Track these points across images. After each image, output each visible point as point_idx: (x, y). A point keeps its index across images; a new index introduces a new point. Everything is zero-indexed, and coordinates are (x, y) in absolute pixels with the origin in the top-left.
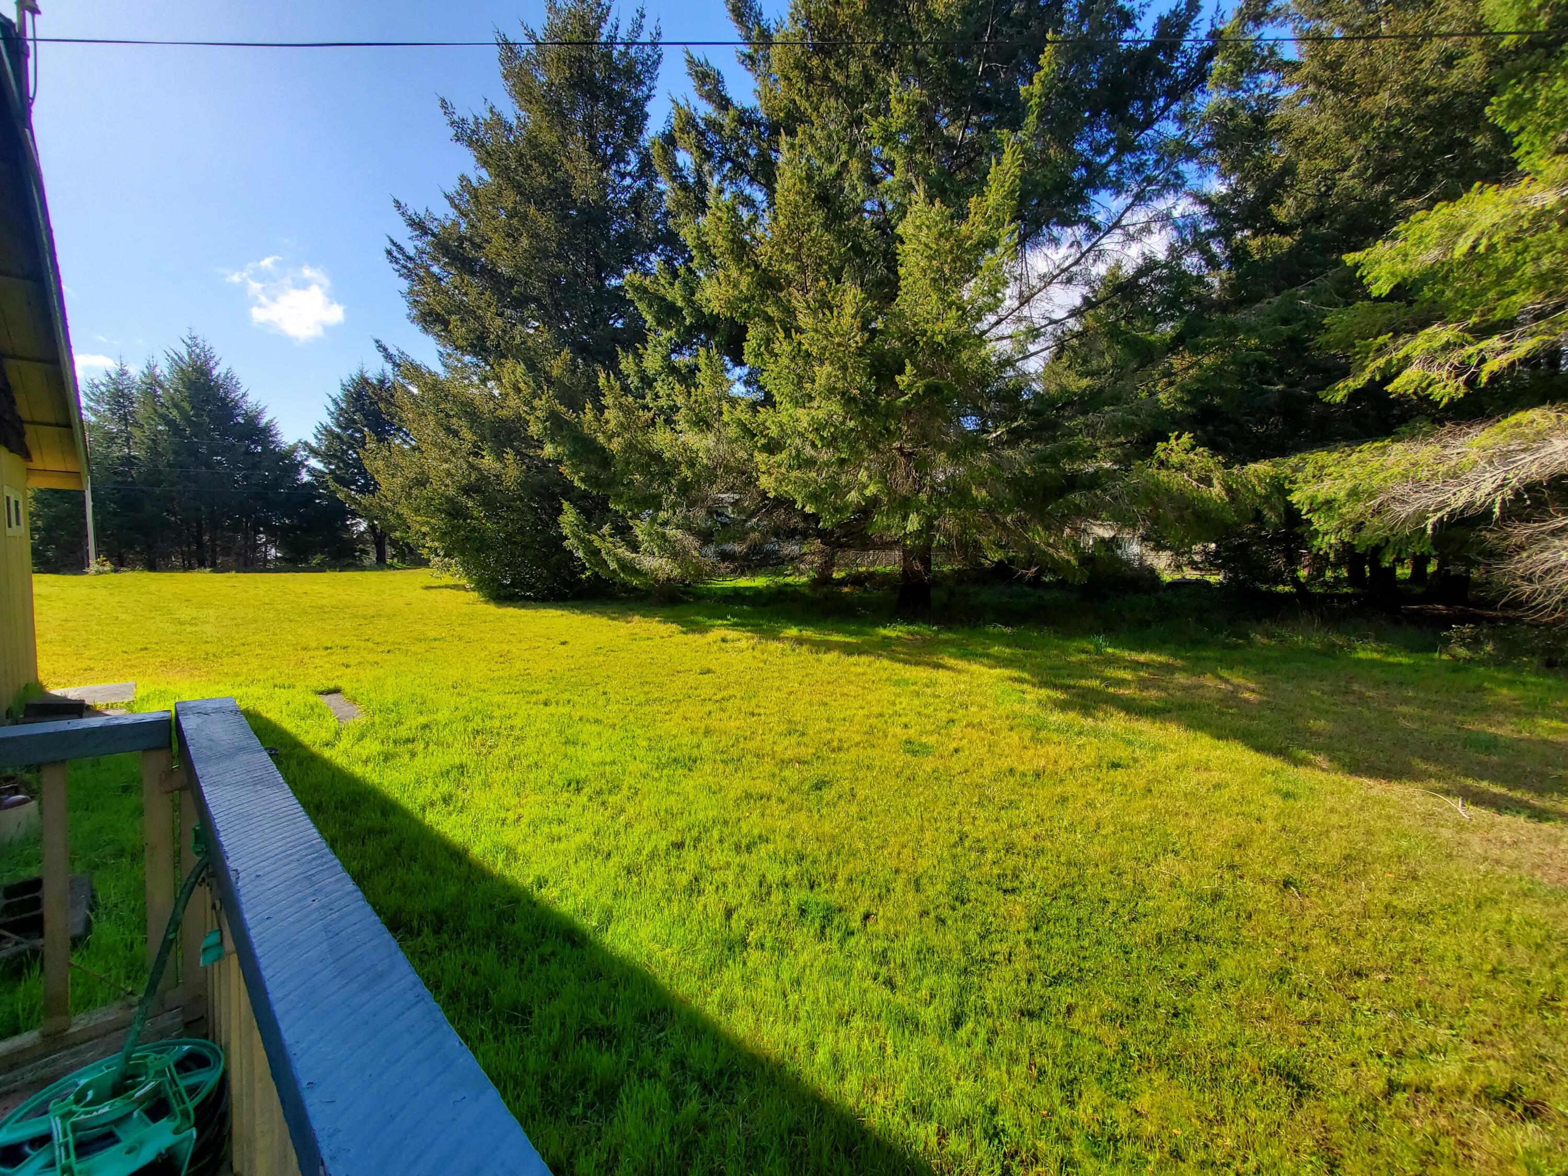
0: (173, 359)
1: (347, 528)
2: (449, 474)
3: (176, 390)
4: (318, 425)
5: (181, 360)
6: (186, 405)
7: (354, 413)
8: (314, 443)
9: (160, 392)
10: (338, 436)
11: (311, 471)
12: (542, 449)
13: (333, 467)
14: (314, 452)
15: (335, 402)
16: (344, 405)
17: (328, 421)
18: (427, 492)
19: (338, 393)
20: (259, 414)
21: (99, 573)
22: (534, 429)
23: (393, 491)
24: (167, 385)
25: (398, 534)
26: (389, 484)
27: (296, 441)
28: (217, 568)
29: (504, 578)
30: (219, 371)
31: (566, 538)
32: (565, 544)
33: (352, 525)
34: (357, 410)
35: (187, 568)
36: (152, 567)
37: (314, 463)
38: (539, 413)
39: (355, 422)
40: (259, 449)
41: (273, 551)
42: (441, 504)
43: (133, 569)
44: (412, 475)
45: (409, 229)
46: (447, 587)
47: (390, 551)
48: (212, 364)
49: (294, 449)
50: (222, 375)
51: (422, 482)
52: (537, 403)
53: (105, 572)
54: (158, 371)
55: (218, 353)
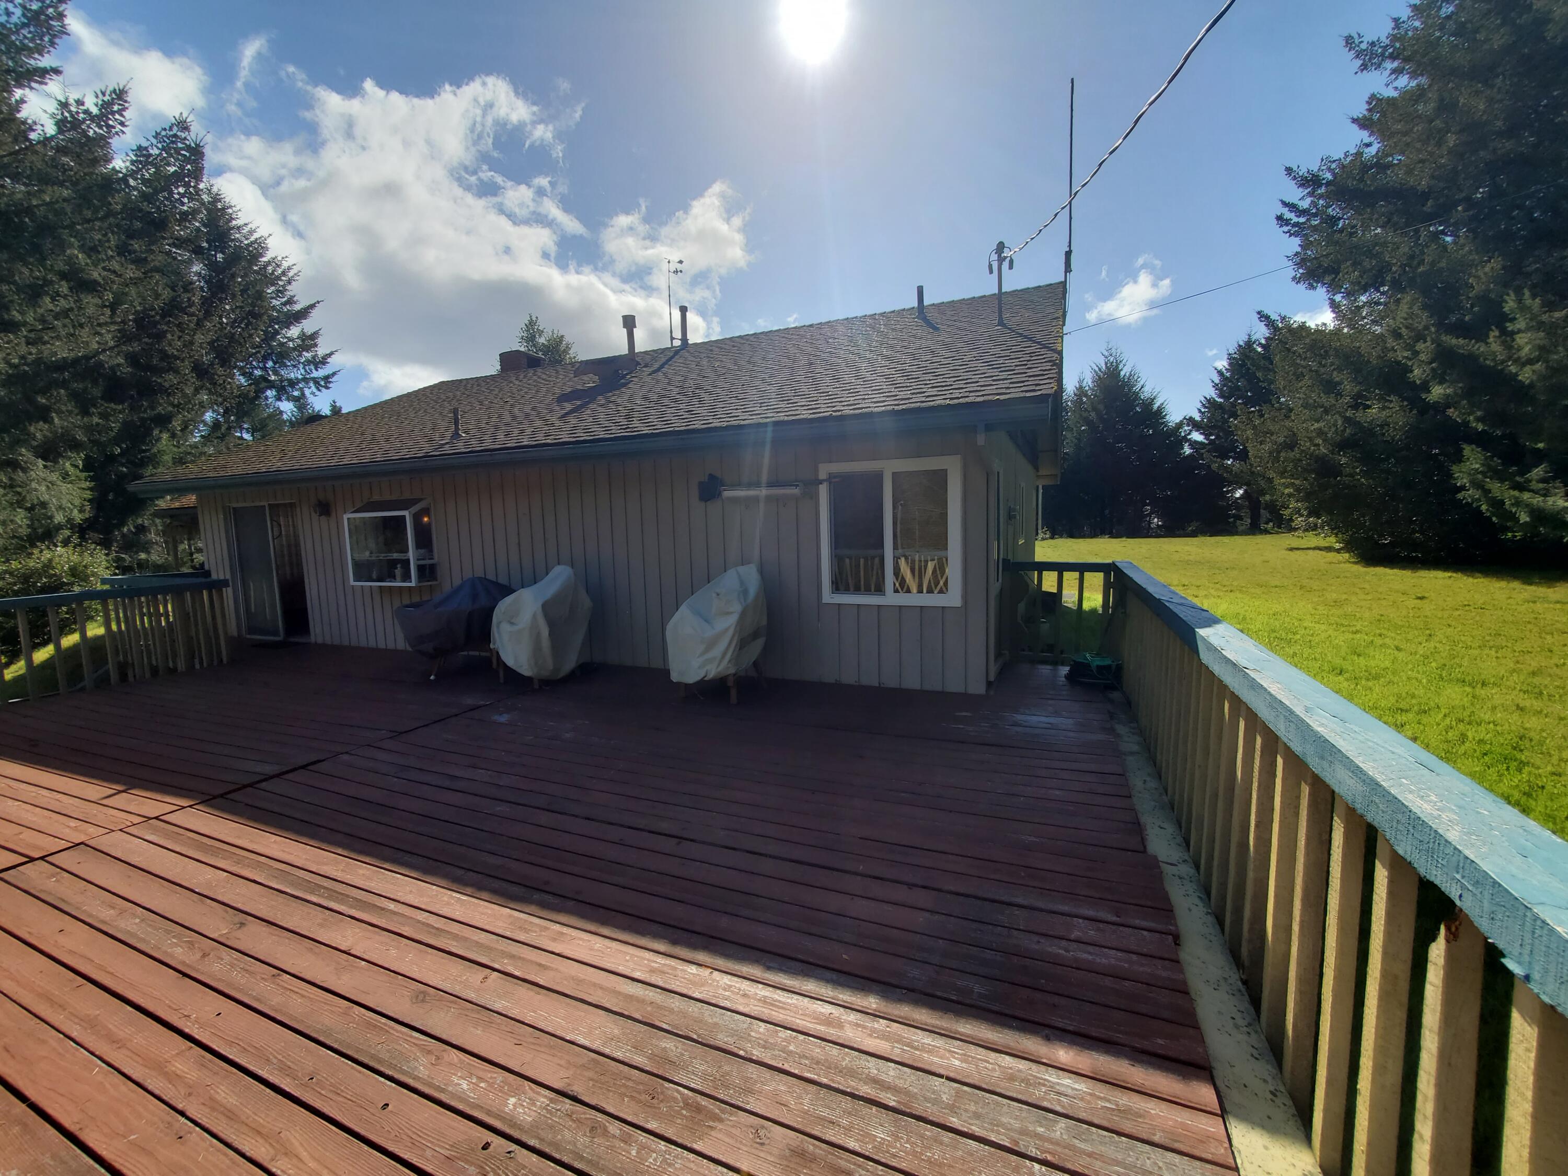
0: (1095, 371)
1: (1223, 495)
2: (1320, 432)
3: (1095, 396)
4: (1203, 399)
5: (1100, 370)
6: (1101, 407)
7: (1238, 380)
8: (1197, 417)
9: (1085, 399)
10: (1220, 406)
11: (1193, 444)
12: (1429, 392)
13: (1213, 437)
14: (1196, 425)
15: (1220, 373)
16: (1228, 375)
17: (1212, 393)
18: (1295, 454)
19: (1223, 364)
20: (1155, 398)
21: (1043, 539)
22: (1417, 374)
23: (1260, 458)
24: (1089, 393)
25: (1268, 497)
26: (1259, 451)
27: (1181, 418)
28: (1113, 536)
29: (1382, 536)
30: (1125, 372)
31: (1463, 488)
32: (1460, 496)
33: (1228, 492)
34: (1242, 377)
35: (1093, 535)
36: (1072, 536)
37: (1197, 436)
38: (1423, 357)
39: (1238, 388)
40: (1151, 432)
41: (1156, 520)
42: (1308, 464)
43: (1061, 537)
44: (1281, 439)
45: (1301, 189)
46: (1314, 549)
47: (1264, 514)
48: (1120, 367)
49: (1180, 425)
50: (1127, 374)
51: (1291, 445)
52: (1420, 346)
53: (1046, 539)
54: (1084, 384)
55: (1125, 357)
